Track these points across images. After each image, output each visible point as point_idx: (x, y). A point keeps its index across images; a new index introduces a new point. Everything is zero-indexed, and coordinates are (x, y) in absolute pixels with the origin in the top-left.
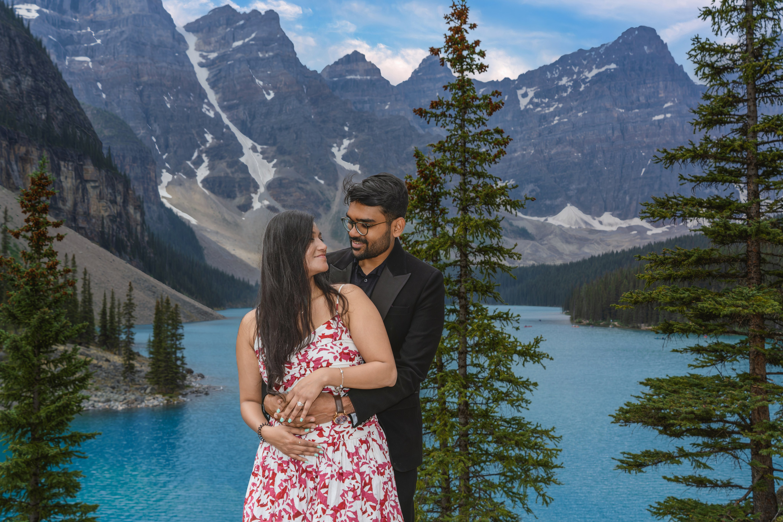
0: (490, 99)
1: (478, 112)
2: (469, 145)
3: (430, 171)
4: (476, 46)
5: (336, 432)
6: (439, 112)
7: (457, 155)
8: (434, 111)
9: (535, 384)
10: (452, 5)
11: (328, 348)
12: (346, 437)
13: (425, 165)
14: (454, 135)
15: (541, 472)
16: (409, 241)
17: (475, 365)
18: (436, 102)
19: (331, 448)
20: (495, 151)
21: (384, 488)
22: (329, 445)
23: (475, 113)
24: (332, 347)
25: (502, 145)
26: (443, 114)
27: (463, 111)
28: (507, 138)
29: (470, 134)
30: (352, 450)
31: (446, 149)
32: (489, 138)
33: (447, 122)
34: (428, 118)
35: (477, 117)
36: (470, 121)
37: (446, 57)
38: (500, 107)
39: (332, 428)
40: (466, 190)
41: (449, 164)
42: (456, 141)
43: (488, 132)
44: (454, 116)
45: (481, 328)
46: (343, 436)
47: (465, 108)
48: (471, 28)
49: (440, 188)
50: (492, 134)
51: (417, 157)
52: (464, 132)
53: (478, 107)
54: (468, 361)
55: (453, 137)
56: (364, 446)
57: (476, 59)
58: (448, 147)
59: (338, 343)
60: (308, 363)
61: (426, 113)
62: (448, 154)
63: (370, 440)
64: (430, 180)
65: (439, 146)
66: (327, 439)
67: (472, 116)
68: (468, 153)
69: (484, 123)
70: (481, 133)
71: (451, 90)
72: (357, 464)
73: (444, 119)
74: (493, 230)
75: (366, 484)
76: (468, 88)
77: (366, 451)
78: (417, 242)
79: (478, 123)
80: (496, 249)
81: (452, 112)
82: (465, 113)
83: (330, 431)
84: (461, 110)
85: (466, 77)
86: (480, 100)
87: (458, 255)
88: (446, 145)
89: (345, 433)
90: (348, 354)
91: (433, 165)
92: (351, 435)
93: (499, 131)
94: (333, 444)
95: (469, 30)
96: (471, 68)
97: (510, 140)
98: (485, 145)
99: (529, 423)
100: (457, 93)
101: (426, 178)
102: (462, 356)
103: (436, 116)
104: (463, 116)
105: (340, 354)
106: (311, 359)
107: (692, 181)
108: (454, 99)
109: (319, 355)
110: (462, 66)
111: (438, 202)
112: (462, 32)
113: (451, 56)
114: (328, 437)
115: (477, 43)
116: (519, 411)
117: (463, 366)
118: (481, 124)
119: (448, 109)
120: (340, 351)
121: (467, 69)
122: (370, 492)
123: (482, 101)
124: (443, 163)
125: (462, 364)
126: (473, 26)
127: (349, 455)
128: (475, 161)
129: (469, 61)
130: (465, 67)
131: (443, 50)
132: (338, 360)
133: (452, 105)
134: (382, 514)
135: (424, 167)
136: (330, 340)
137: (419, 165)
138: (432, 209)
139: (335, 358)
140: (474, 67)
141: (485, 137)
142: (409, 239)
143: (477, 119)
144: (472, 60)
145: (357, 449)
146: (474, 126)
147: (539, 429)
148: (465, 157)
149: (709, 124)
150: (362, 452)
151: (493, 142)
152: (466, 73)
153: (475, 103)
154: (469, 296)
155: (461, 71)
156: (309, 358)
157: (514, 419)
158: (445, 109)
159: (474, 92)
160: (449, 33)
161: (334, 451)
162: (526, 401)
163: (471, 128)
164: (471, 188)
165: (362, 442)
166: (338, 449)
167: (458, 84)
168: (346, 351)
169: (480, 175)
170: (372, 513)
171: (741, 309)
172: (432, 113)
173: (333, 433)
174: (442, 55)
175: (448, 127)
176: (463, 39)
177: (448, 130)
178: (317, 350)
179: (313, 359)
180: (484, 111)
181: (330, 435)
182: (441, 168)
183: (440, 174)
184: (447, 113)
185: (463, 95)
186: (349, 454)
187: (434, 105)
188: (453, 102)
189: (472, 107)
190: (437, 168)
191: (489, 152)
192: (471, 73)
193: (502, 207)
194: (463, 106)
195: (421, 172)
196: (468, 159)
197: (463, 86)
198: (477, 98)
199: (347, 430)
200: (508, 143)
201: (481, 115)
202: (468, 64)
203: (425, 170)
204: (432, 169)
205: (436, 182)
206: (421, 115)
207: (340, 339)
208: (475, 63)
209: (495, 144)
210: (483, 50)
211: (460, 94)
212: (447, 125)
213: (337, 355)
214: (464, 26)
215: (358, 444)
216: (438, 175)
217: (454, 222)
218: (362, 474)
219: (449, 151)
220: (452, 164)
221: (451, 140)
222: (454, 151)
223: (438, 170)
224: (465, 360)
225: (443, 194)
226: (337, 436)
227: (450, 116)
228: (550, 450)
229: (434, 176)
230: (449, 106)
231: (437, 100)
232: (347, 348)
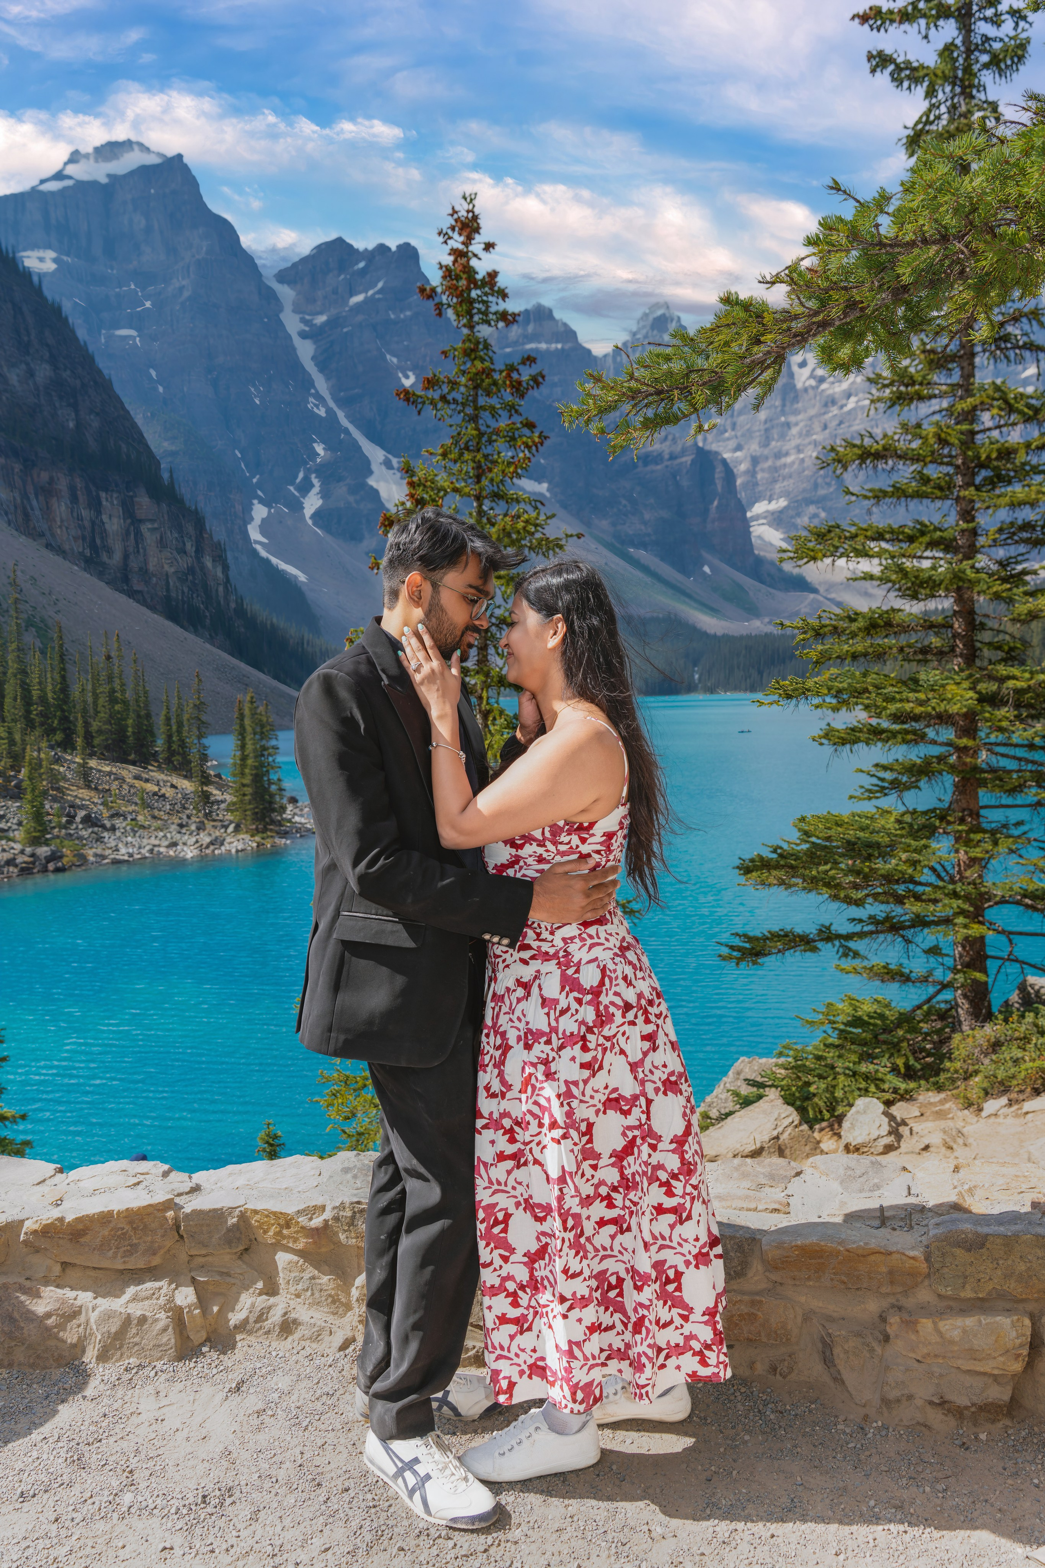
0: (519, 370)
4: (492, 280)
6: (436, 394)
8: (429, 393)
10: (450, 211)
18: (430, 379)
26: (444, 399)
28: (540, 437)
33: (450, 411)
34: (419, 407)
37: (444, 301)
38: (539, 383)
44: (460, 401)
48: (485, 249)
51: (409, 473)
55: (460, 437)
57: (494, 304)
61: (416, 397)
71: (454, 357)
73: (445, 406)
81: (458, 395)
85: (479, 335)
93: (530, 425)
95: (481, 253)
96: (485, 319)
107: (866, 497)
108: (460, 372)
110: (472, 317)
112: (469, 259)
113: (452, 300)
115: (493, 275)
119: (451, 389)
126: (489, 246)
129: (482, 306)
130: (476, 318)
131: (437, 290)
140: (492, 316)
143: (505, 405)
144: (486, 303)
149: (900, 400)
152: (477, 328)
155: (472, 325)
158: (445, 390)
159: (492, 360)
167: (465, 348)
171: (911, 705)
172: (425, 397)
176: (469, 269)
184: (450, 397)
187: (427, 384)
197: (475, 351)
198: (497, 371)
202: (480, 311)
206: (407, 401)
208: (492, 310)
210: (504, 286)
212: (451, 416)
214: (473, 248)
227: (455, 401)
231: (433, 376)
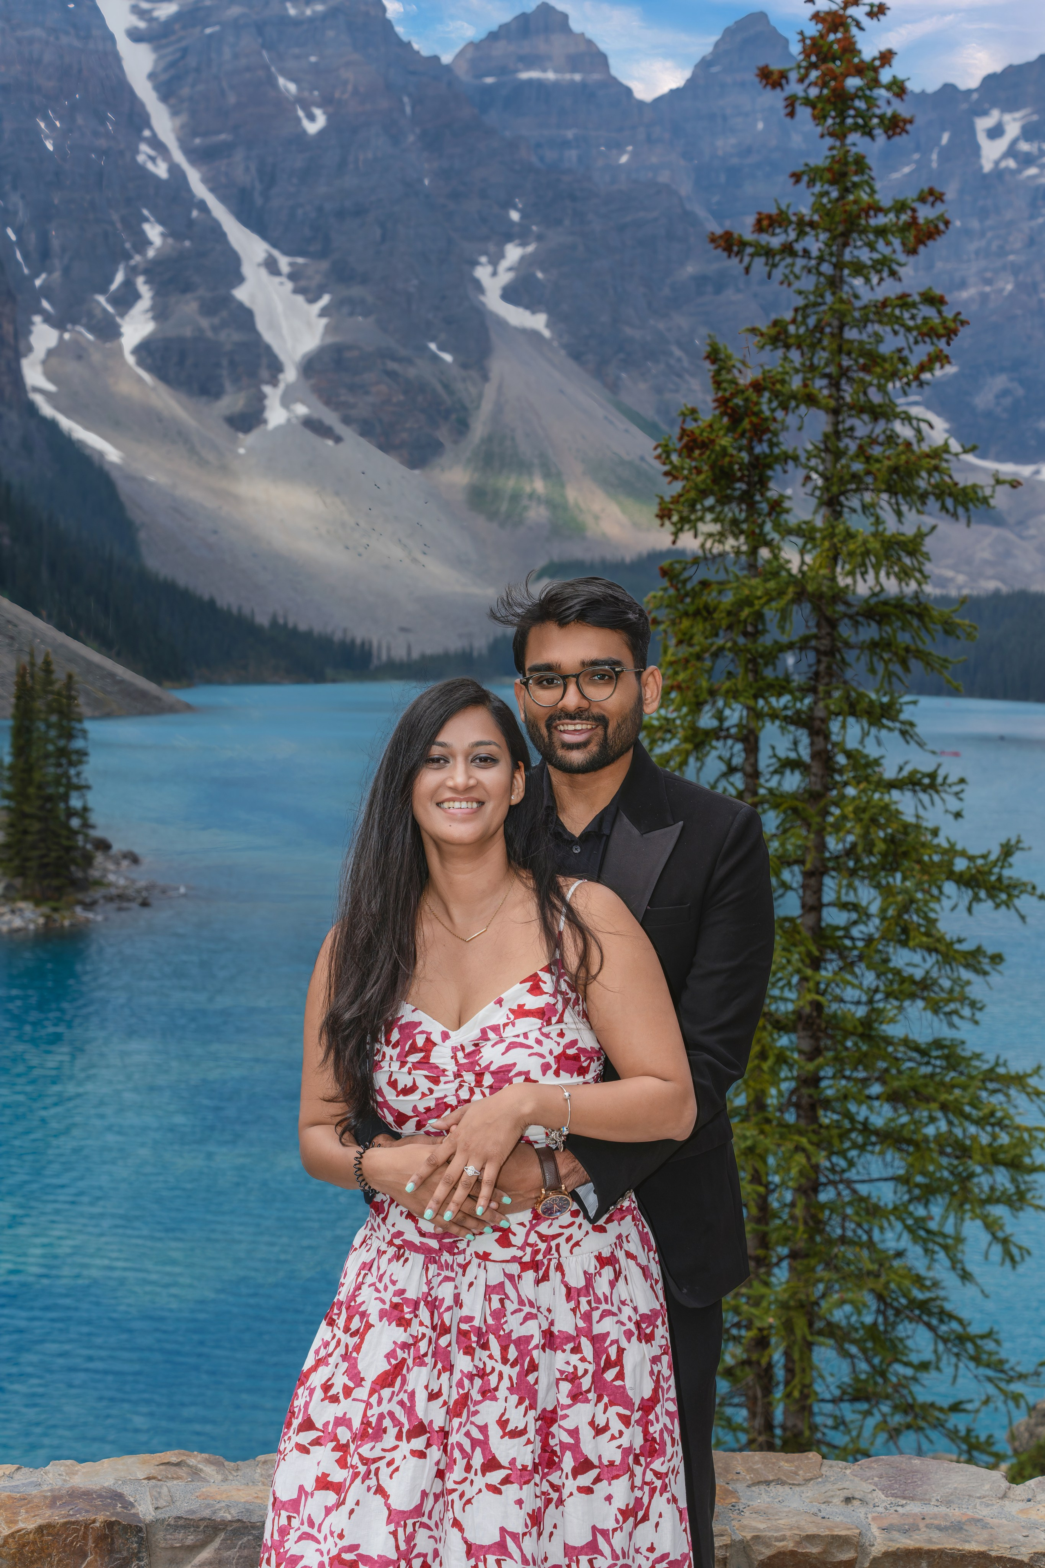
0: (914, 210)
1: (881, 245)
2: (851, 334)
3: (746, 400)
4: (882, 66)
5: (541, 1236)
6: (776, 241)
7: (820, 357)
8: (764, 239)
9: (997, 959)
11: (531, 1042)
12: (565, 1248)
13: (734, 382)
14: (816, 305)
15: (1002, 1178)
16: (684, 582)
17: (845, 906)
18: (769, 217)
19: (530, 1276)
20: (920, 353)
21: (652, 1373)
22: (525, 1267)
23: (872, 247)
24: (539, 1042)
25: (939, 336)
26: (788, 250)
27: (840, 241)
28: (955, 320)
29: (858, 304)
30: (577, 1281)
31: (791, 341)
32: (906, 315)
33: (797, 270)
34: (747, 259)
35: (876, 256)
36: (858, 269)
37: (801, 94)
38: (938, 232)
39: (532, 1227)
40: (838, 455)
41: (796, 383)
42: (819, 321)
43: (904, 302)
44: (815, 253)
45: (866, 816)
46: (558, 1246)
47: (846, 235)
48: (871, 14)
49: (772, 445)
50: (914, 305)
51: (713, 362)
52: (841, 301)
53: (881, 232)
54: (828, 896)
55: (809, 311)
56: (608, 1272)
57: (882, 103)
58: (798, 336)
59: (553, 1030)
60: (479, 1076)
61: (743, 244)
62: (795, 355)
63: (620, 1255)
64: (746, 424)
65: (773, 332)
66: (519, 1253)
67: (865, 256)
68: (849, 353)
69: (893, 273)
70: (885, 304)
71: (811, 183)
72: (587, 1317)
73: (789, 260)
74: (907, 561)
75: (609, 1365)
76: (856, 179)
77: (612, 1284)
78: (705, 584)
79: (879, 272)
80: (911, 612)
81: (814, 243)
82: (845, 245)
83: (528, 1235)
84: (833, 238)
85: (854, 150)
86: (886, 212)
87: (812, 623)
88: (792, 329)
89: (561, 1240)
90: (576, 1057)
91: (758, 387)
92: (577, 1244)
93: (933, 300)
94: (535, 1265)
95: (865, 21)
96: (866, 125)
97: (963, 323)
98: (896, 333)
99: (977, 1056)
100: (827, 193)
101: (735, 416)
102: (813, 881)
103: (768, 253)
104: (841, 254)
105: (558, 1059)
106: (487, 1067)
108: (818, 208)
109: (508, 1059)
110: (843, 122)
111: (763, 483)
112: (847, 30)
113: (814, 92)
114: (523, 1248)
115: (886, 57)
116: (952, 1025)
117: (814, 907)
118: (885, 274)
119: (801, 234)
120: (558, 1051)
121: (856, 127)
122: (618, 1383)
123: (892, 216)
124: (783, 382)
125: (811, 901)
126: (879, 10)
127: (570, 1293)
128: (868, 378)
129: (860, 104)
130: (850, 121)
131: (793, 76)
132: (550, 1073)
133: (812, 224)
134: (646, 1432)
135: (731, 389)
136: (536, 1022)
137: (718, 384)
138: (747, 498)
139: (545, 1068)
140: (875, 121)
141: (897, 312)
142: (686, 575)
143: (876, 262)
144: (871, 101)
145: (589, 1278)
146: (868, 280)
147: (1001, 1070)
148: (840, 366)
150: (602, 1286)
151: (917, 327)
152: (854, 137)
153: (873, 222)
154: (835, 726)
155: (840, 134)
156: (483, 1063)
157: (938, 1044)
158: (793, 235)
159: (873, 191)
160: (813, 30)
161: (538, 1282)
162: (973, 1004)
163: (860, 287)
164: (853, 447)
165: (603, 1261)
166: (546, 1277)
167: (829, 169)
168: (571, 1052)
169: (877, 413)
170: (621, 1433)
172: (756, 245)
173: (533, 1238)
174: (795, 88)
175: (797, 285)
176: (849, 48)
177: (800, 293)
178: (502, 1047)
179: (493, 1068)
180: (896, 243)
181: (526, 1244)
182: (776, 394)
183: (773, 410)
184: (798, 247)
185: (841, 198)
186: (569, 1289)
187: (765, 223)
188: (816, 218)
189: (863, 231)
190: (767, 395)
191: (906, 353)
192: (867, 139)
193: (931, 501)
194: (841, 228)
195: (723, 402)
196: (848, 369)
197: (844, 175)
198: (879, 210)
199: (567, 1232)
200: (955, 332)
201: (887, 251)
202: (859, 113)
203: (733, 395)
204: (754, 397)
205: (760, 430)
206: (728, 249)
207: (560, 1021)
208: (878, 111)
209: (923, 335)
210: (901, 76)
211: (835, 194)
212: (797, 277)
213: (551, 1060)
214: (852, 11)
215: (592, 1265)
216: (768, 413)
217: (806, 533)
218: (598, 1341)
219: (799, 347)
220: (805, 386)
221: (805, 317)
222: (813, 347)
223: (770, 401)
224: (818, 891)
225: (777, 459)
226: (543, 1246)
227: (806, 253)
228: (1029, 1130)
229: (757, 414)
230: (803, 226)
231: (774, 211)
232: (573, 1043)
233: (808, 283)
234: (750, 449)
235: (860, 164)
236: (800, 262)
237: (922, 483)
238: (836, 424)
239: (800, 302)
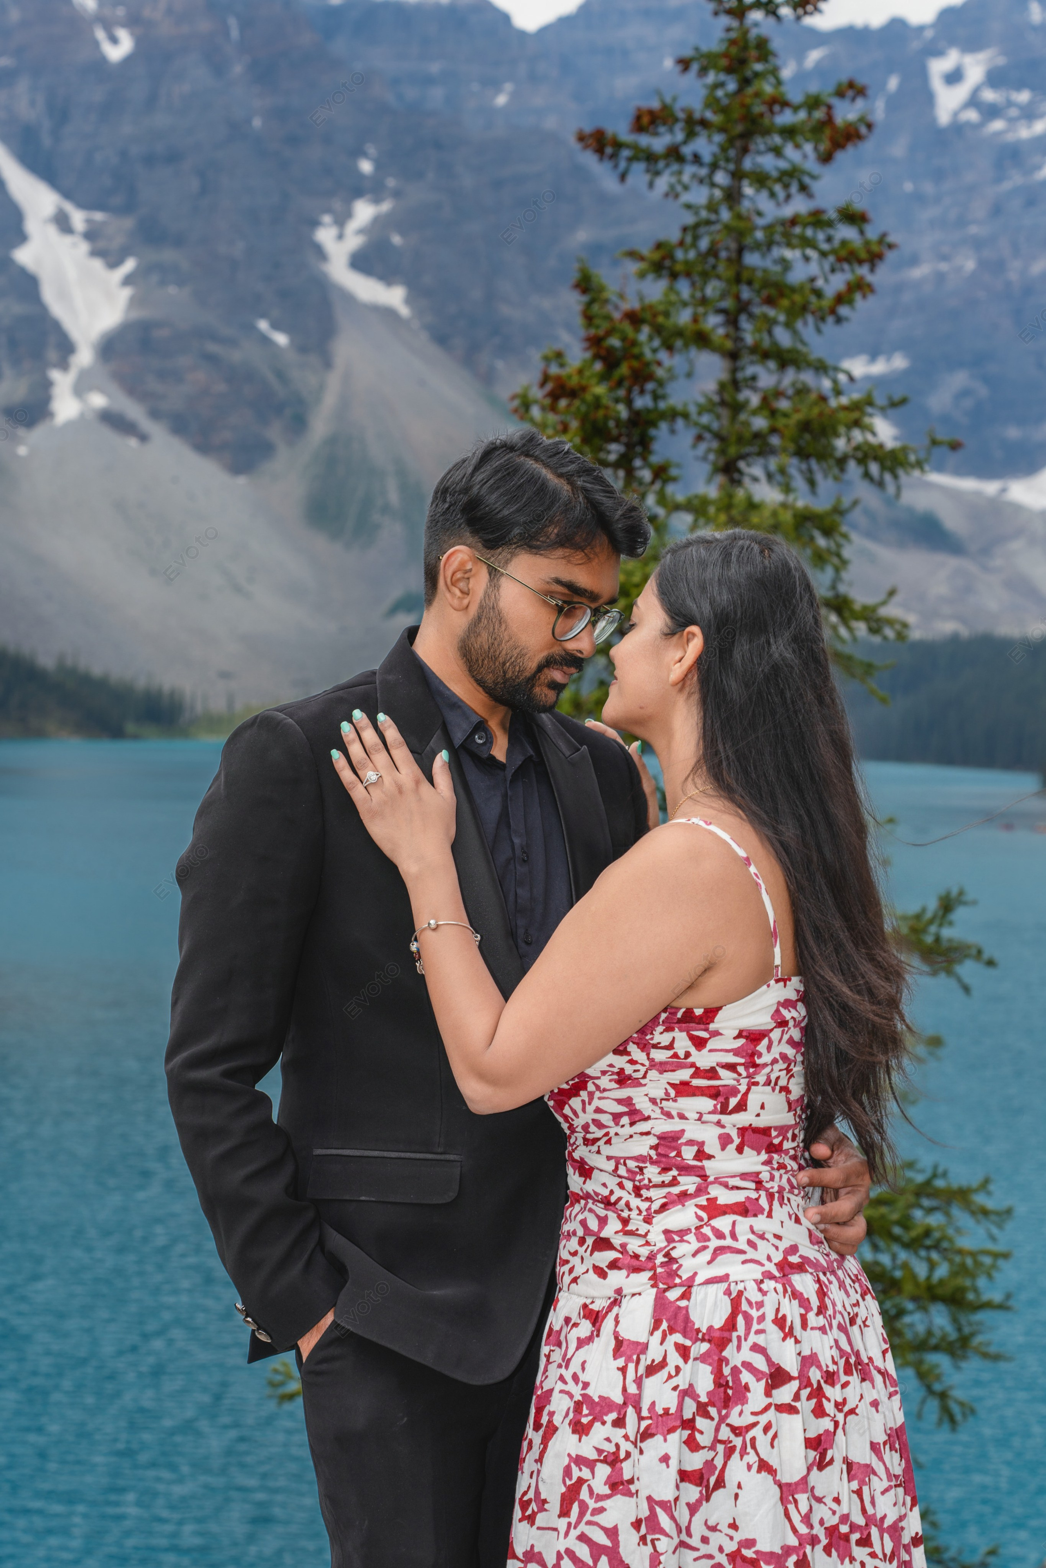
0: (830, 107)
1: (789, 151)
2: (752, 259)
3: (624, 339)
6: (659, 143)
7: (712, 289)
8: (644, 140)
13: (608, 318)
14: (708, 223)
18: (651, 113)
20: (837, 283)
23: (777, 152)
25: (860, 262)
26: (674, 154)
27: (739, 143)
28: (880, 242)
29: (760, 222)
31: (679, 267)
32: (821, 236)
33: (686, 178)
34: (623, 164)
35: (783, 165)
36: (761, 180)
40: (737, 408)
41: (684, 317)
42: (713, 244)
43: (817, 219)
44: (707, 158)
47: (747, 136)
49: (656, 397)
50: (830, 224)
52: (739, 217)
53: (790, 132)
55: (702, 230)
58: (686, 262)
61: (618, 145)
62: (684, 289)
64: (624, 370)
65: (656, 256)
67: (768, 162)
68: (750, 283)
69: (803, 188)
70: (794, 221)
71: (703, 71)
73: (675, 167)
74: (821, 542)
76: (758, 67)
79: (786, 186)
82: (745, 150)
84: (731, 141)
85: (754, 33)
86: (796, 109)
88: (679, 255)
91: (634, 318)
97: (890, 246)
98: (807, 259)
100: (722, 85)
101: (610, 360)
103: (650, 157)
104: (739, 161)
108: (712, 102)
111: (645, 445)
118: (794, 188)
119: (691, 135)
121: (757, 5)
123: (802, 115)
124: (667, 314)
128: (771, 312)
133: (704, 123)
135: (605, 326)
137: (589, 318)
138: (624, 463)
141: (809, 232)
146: (772, 195)
147: (939, 1183)
148: (738, 298)
151: (834, 252)
152: (754, 16)
153: (779, 120)
155: (737, 12)
158: (680, 136)
159: (779, 82)
163: (764, 202)
164: (755, 400)
167: (725, 55)
169: (786, 359)
172: (635, 147)
175: (686, 198)
177: (688, 207)
180: (808, 148)
182: (658, 330)
183: (655, 351)
184: (687, 150)
185: (740, 91)
187: (645, 120)
188: (709, 115)
189: (766, 132)
190: (646, 330)
191: (820, 283)
192: (771, 19)
193: (852, 465)
194: (739, 128)
195: (595, 342)
196: (749, 303)
198: (785, 104)
200: (880, 256)
201: (799, 159)
203: (609, 333)
204: (630, 332)
205: (642, 374)
206: (600, 150)
209: (840, 260)
211: (732, 86)
212: (686, 188)
216: (648, 355)
217: (697, 508)
219: (688, 274)
220: (695, 320)
221: (696, 238)
222: (706, 276)
223: (651, 338)
225: (663, 415)
227: (697, 159)
228: (972, 1254)
229: (639, 357)
231: (655, 105)
233: (699, 196)
234: (629, 402)
235: (763, 48)
236: (689, 170)
237: (840, 444)
238: (734, 371)
239: (689, 219)
